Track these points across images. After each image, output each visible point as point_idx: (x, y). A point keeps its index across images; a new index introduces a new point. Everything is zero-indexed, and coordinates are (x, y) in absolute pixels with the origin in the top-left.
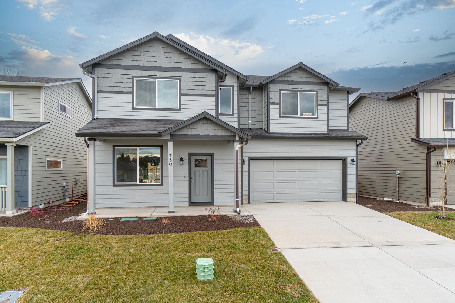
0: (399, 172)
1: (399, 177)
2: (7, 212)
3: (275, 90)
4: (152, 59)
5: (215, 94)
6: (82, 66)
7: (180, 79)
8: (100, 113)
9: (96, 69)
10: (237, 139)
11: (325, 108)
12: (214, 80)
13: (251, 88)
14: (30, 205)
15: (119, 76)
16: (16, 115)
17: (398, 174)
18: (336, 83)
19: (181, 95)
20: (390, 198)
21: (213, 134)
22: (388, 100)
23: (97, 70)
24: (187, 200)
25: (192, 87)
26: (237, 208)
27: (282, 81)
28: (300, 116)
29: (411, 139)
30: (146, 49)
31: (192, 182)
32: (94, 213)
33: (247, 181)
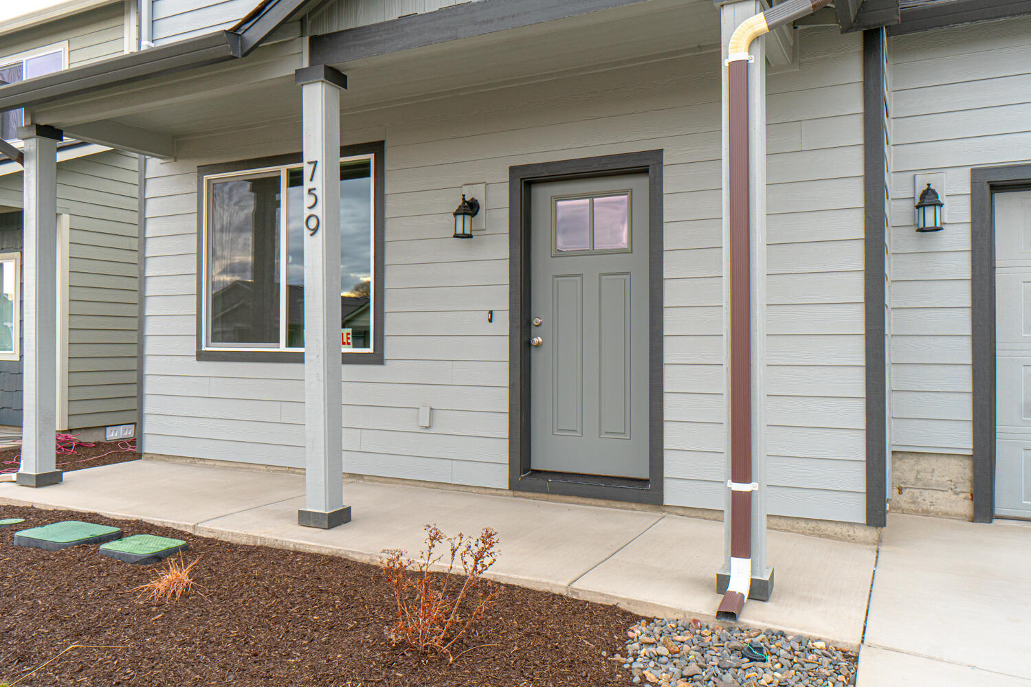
24: (500, 452)
26: (736, 561)
31: (538, 346)
32: (38, 477)
33: (963, 351)
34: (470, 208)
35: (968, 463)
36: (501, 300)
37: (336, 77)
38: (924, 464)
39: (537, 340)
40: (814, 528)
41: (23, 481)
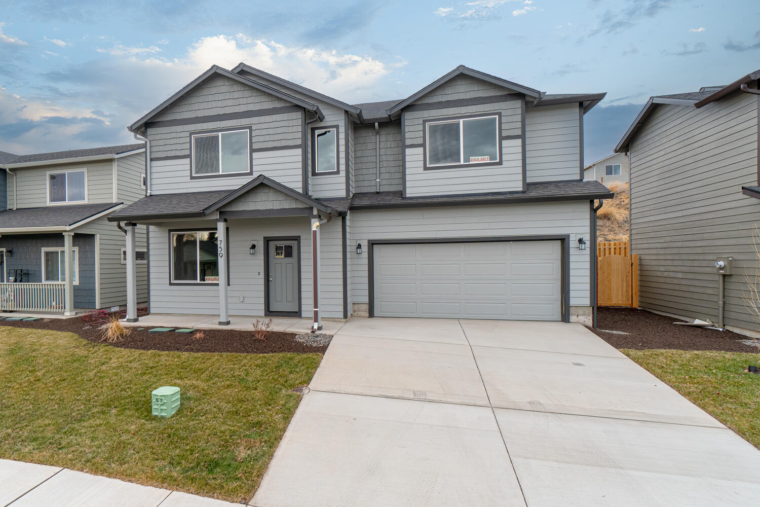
0: (721, 263)
1: (724, 276)
2: (66, 314)
3: (416, 121)
4: (214, 104)
5: (300, 143)
6: (131, 129)
7: (250, 128)
8: (154, 188)
9: (148, 130)
10: (314, 214)
11: (519, 142)
12: (300, 122)
13: (376, 124)
14: (98, 306)
15: (175, 135)
16: (91, 197)
17: (721, 268)
18: (539, 92)
19: (253, 151)
20: (708, 320)
21: (280, 208)
22: (699, 105)
23: (150, 131)
24: (263, 307)
25: (267, 138)
26: (315, 323)
27: (428, 104)
28: (463, 164)
29: (743, 188)
30: (205, 92)
31: (271, 281)
32: (134, 319)
33: (366, 280)
34: (253, 247)
35: (368, 305)
36: (262, 270)
37: (225, 220)
38: (360, 306)
39: (271, 279)
40: (333, 320)
41: (129, 320)
